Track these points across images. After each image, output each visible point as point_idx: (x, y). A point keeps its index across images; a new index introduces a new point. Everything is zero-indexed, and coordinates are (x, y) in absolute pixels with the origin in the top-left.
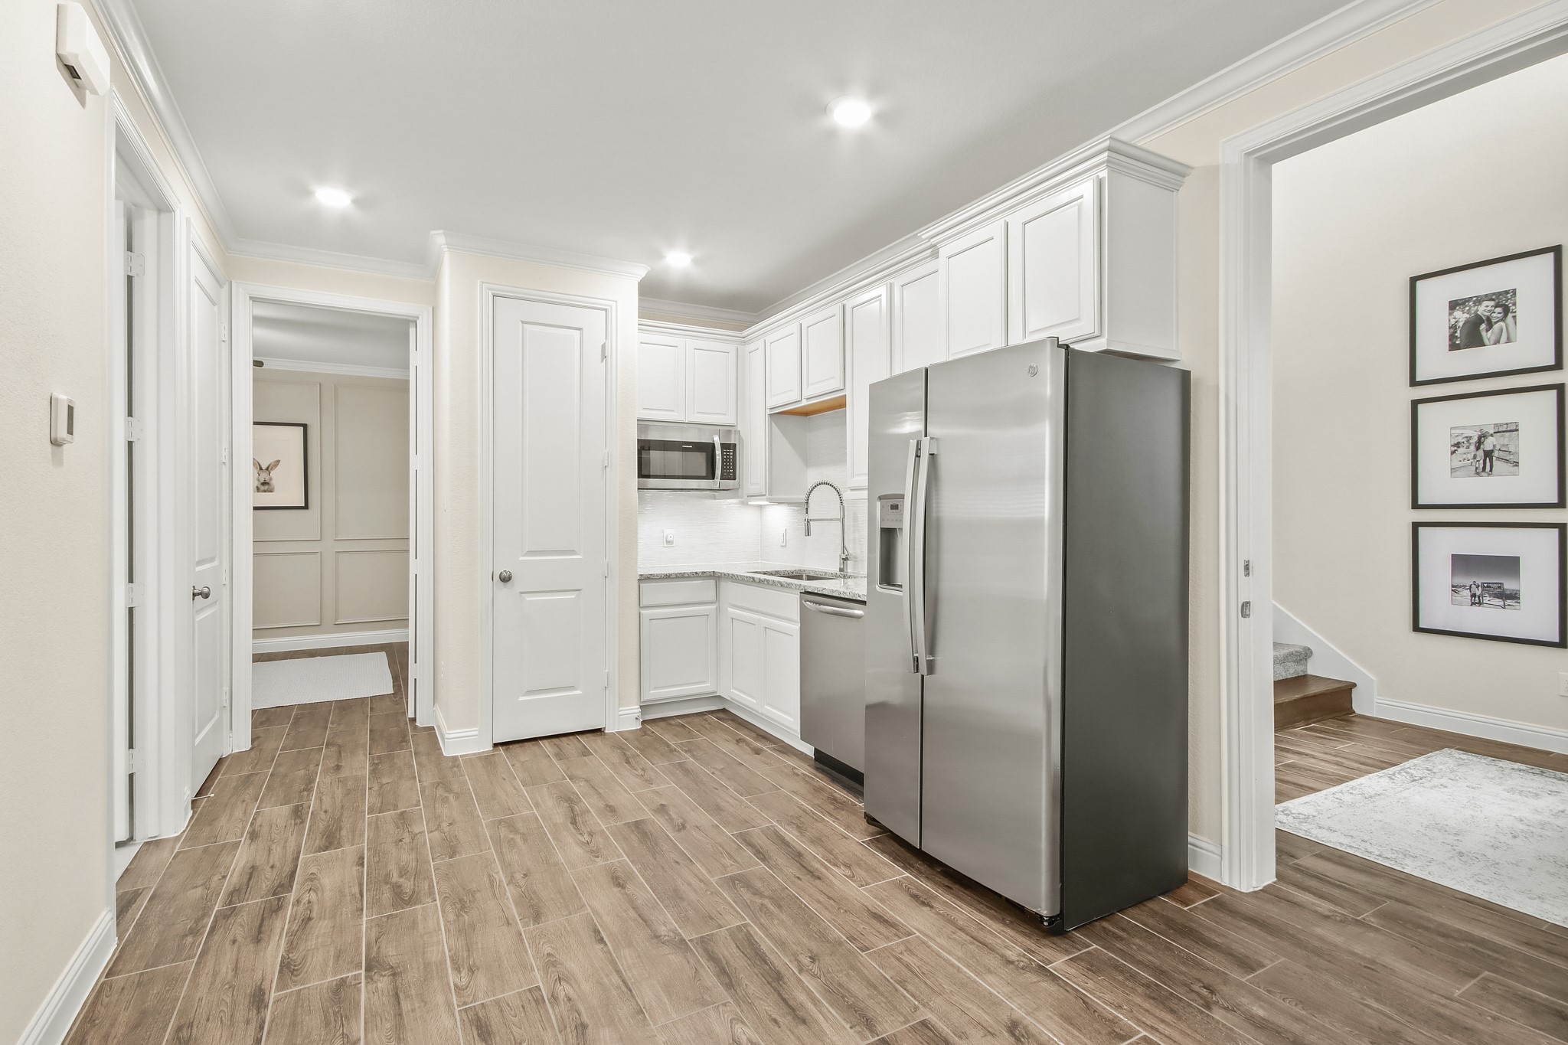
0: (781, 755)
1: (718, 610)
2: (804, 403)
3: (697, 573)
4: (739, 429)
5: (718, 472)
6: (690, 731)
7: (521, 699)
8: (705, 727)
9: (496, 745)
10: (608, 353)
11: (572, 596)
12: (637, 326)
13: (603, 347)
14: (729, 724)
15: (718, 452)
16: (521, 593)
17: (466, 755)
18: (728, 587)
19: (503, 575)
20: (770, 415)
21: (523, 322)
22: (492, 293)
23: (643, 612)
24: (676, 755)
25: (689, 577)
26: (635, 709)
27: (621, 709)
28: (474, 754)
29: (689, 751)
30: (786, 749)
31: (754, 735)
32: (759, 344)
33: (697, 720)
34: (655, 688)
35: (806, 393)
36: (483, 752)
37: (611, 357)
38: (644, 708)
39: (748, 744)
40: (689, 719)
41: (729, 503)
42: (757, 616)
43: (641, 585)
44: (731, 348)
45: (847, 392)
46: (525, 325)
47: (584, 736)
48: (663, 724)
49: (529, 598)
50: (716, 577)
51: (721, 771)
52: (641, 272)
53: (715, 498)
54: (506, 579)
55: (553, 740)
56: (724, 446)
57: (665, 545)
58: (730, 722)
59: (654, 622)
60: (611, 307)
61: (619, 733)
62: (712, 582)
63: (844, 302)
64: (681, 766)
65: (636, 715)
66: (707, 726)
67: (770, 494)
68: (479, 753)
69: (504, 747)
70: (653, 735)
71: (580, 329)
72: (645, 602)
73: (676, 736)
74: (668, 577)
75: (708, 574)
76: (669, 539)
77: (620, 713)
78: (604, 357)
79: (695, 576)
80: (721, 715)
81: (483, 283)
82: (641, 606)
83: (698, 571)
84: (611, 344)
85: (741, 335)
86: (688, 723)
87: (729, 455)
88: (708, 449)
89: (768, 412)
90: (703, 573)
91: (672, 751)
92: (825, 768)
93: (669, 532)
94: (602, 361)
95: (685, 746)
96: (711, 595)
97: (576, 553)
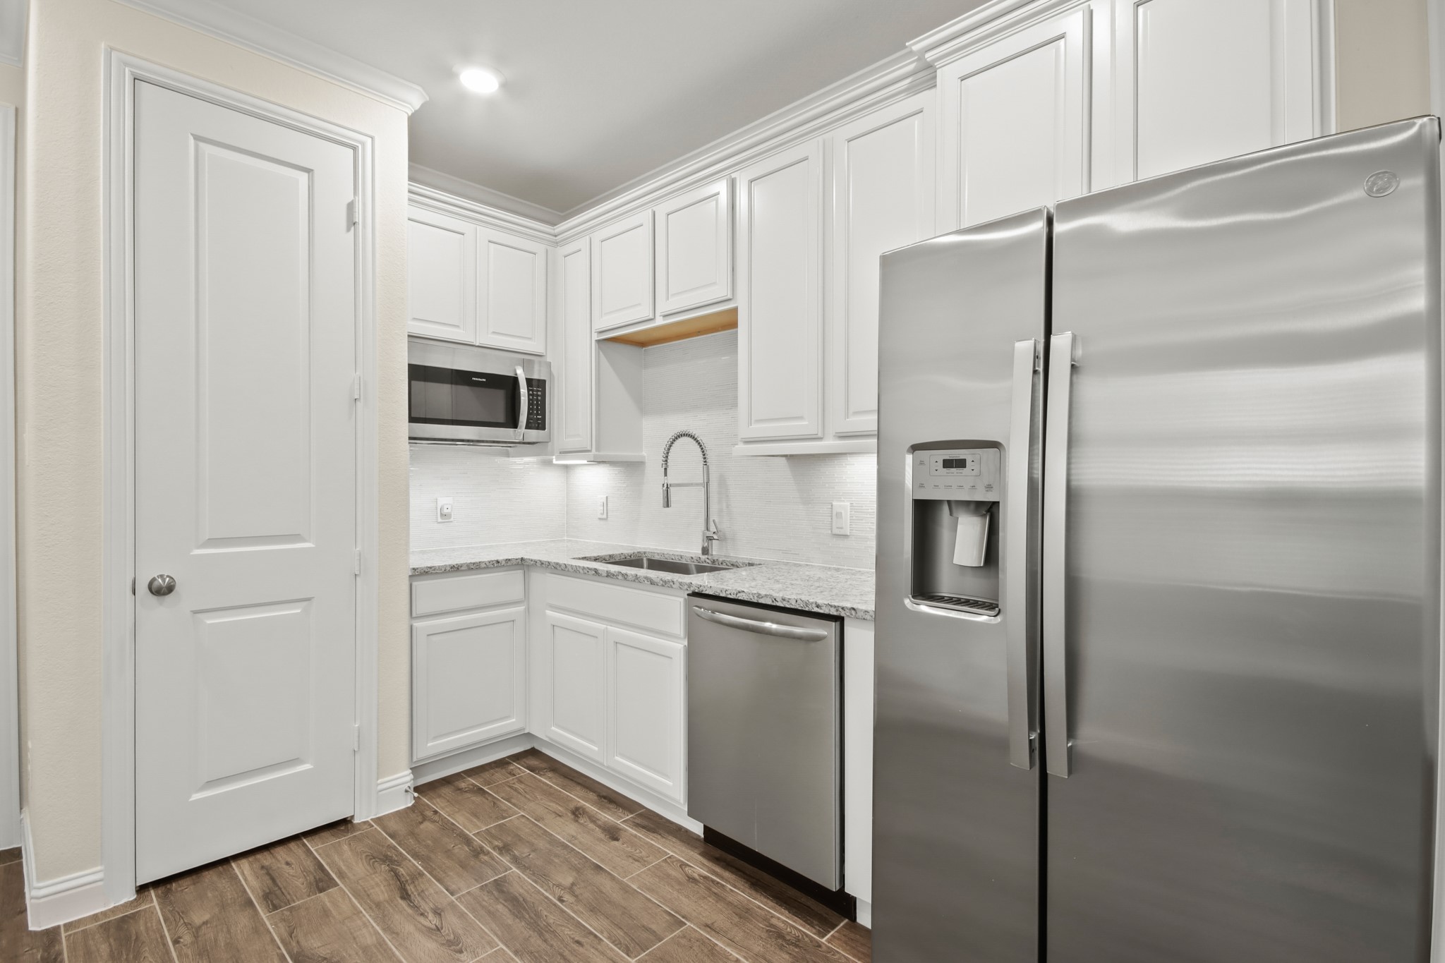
0: (651, 835)
1: (528, 610)
2: (660, 321)
3: (498, 562)
4: (548, 360)
5: (523, 418)
6: (495, 803)
7: (196, 796)
8: (516, 790)
9: (142, 889)
10: (358, 218)
11: (296, 610)
12: (406, 194)
13: (351, 207)
14: (550, 779)
15: (524, 390)
16: (195, 612)
17: (79, 922)
18: (540, 580)
19: (155, 584)
20: (598, 341)
21: (198, 138)
22: (132, 73)
23: (417, 624)
24: (485, 863)
25: (487, 567)
26: (404, 778)
27: (379, 781)
28: (95, 917)
29: (505, 849)
30: (655, 823)
31: (592, 796)
32: (582, 243)
33: (499, 776)
34: (436, 738)
35: (663, 307)
36: (114, 910)
37: (364, 227)
38: (416, 770)
39: (593, 820)
40: (486, 775)
41: (524, 463)
42: (601, 626)
43: (414, 584)
44: (539, 248)
45: (741, 303)
46: (202, 145)
47: (316, 838)
48: (446, 791)
49: (211, 620)
50: (522, 564)
51: (571, 889)
52: (414, 100)
53: (508, 455)
54: (162, 590)
55: (259, 856)
56: (530, 382)
57: (440, 520)
58: (550, 774)
59: (434, 638)
60: (363, 144)
61: (379, 820)
62: (518, 575)
63: (733, 176)
64: (500, 887)
65: (406, 787)
66: (517, 786)
67: (598, 449)
68: (104, 914)
69: (160, 891)
70: (436, 818)
71: (309, 171)
72: (420, 608)
73: (475, 816)
74: (455, 569)
75: (515, 562)
76: (445, 511)
77: (380, 787)
78: (352, 223)
79: (496, 565)
80: (534, 762)
81: (112, 49)
82: (414, 615)
83: (500, 558)
84: (364, 204)
85: (552, 231)
86: (488, 783)
87: (538, 395)
88: (510, 384)
89: (595, 337)
90: (508, 560)
91: (478, 852)
92: (730, 857)
93: (445, 501)
94: (348, 230)
95: (496, 838)
96: (516, 591)
97: (304, 540)
